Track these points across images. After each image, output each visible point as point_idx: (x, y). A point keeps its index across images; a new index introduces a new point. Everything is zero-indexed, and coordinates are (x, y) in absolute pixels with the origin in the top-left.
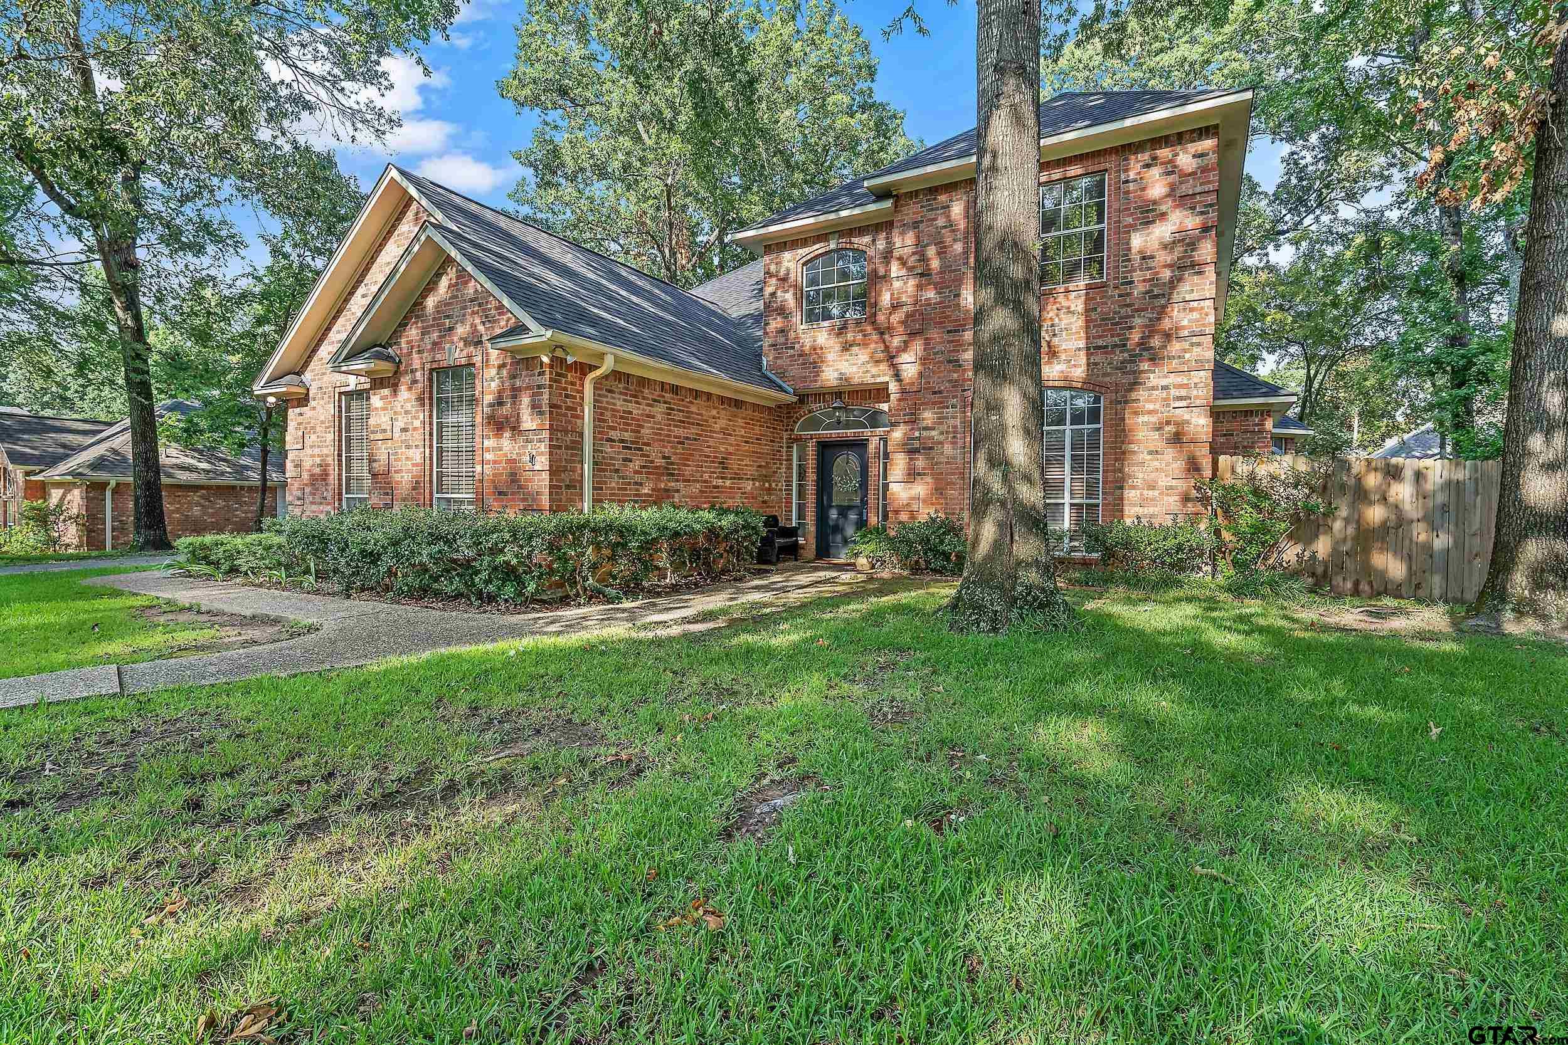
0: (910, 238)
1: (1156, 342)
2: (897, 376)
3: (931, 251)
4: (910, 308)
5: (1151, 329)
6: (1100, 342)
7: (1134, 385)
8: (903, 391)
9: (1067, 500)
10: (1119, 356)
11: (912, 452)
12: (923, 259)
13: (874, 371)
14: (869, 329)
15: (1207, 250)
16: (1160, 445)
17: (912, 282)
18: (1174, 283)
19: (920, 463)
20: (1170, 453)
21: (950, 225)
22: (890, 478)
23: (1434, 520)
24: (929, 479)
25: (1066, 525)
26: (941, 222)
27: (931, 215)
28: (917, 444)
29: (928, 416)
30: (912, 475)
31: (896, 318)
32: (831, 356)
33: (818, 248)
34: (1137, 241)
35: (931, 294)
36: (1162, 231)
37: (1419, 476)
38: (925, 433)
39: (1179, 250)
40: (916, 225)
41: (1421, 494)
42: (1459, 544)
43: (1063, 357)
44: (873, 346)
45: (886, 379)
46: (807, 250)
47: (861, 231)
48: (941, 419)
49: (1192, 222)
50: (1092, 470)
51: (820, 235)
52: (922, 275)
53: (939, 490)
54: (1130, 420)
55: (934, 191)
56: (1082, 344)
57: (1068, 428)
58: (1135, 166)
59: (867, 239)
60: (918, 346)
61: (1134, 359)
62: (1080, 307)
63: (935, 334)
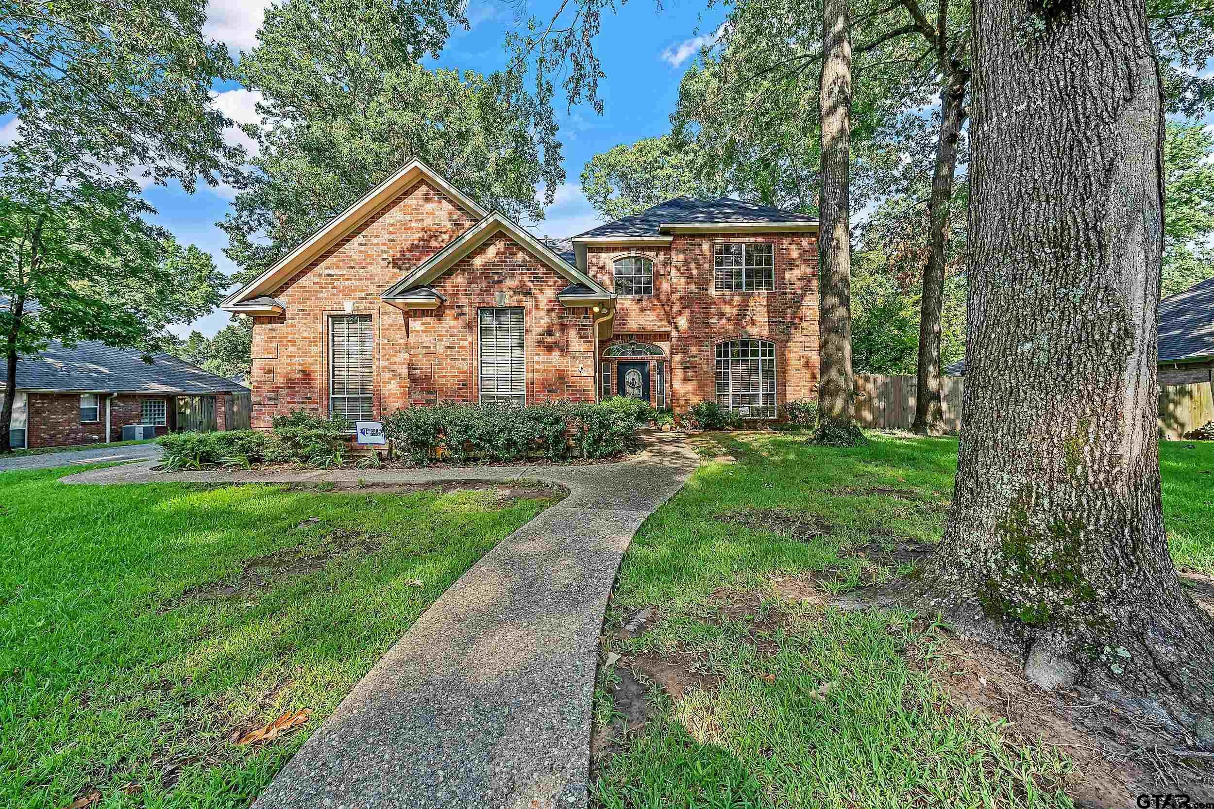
0: (681, 257)
1: (797, 321)
2: (676, 328)
3: (693, 266)
4: (682, 294)
5: (794, 315)
6: (774, 320)
7: (789, 339)
8: (680, 337)
9: (761, 392)
10: (782, 327)
11: (685, 368)
12: (689, 269)
13: (659, 324)
14: (656, 302)
15: (815, 284)
16: (800, 367)
17: (683, 280)
18: (803, 296)
19: (690, 374)
20: (805, 370)
21: (702, 254)
22: (674, 382)
23: (880, 396)
24: (695, 382)
25: (761, 404)
26: (697, 252)
27: (692, 248)
28: (688, 364)
29: (693, 350)
30: (686, 380)
31: (675, 297)
32: (633, 315)
33: (624, 254)
34: (787, 275)
35: (693, 287)
36: (797, 272)
37: (875, 380)
38: (692, 359)
39: (804, 282)
40: (684, 251)
41: (876, 388)
42: (888, 405)
43: (758, 325)
44: (658, 311)
45: (669, 329)
46: (616, 254)
47: (650, 249)
48: (701, 351)
49: (809, 271)
50: (772, 378)
51: (626, 247)
52: (688, 278)
53: (701, 387)
54: (788, 355)
55: (693, 236)
56: (766, 320)
57: (760, 358)
58: (786, 243)
59: (653, 254)
60: (687, 312)
61: (788, 329)
62: (765, 303)
63: (696, 308)
